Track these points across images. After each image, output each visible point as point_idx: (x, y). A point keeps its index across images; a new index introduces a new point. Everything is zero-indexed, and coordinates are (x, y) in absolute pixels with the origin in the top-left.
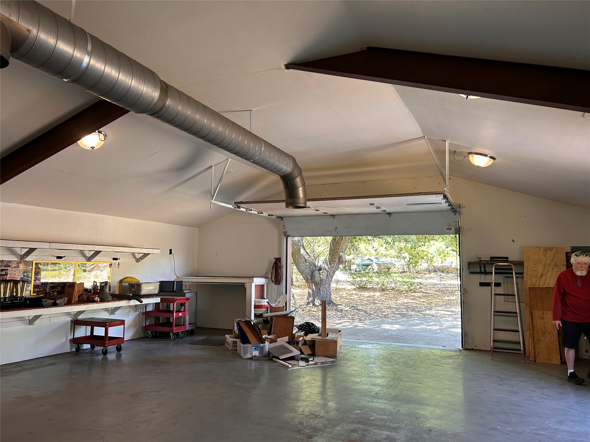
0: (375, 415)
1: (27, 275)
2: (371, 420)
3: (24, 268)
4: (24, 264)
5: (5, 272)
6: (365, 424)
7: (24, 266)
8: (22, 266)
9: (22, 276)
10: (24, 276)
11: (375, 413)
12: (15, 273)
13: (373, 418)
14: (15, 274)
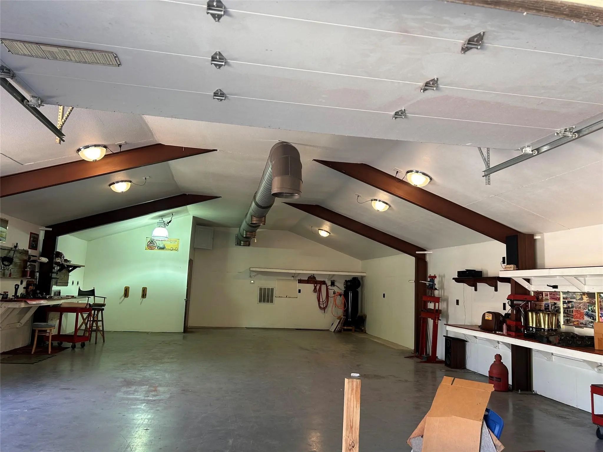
0: (142, 407)
1: (591, 308)
2: (144, 403)
3: (587, 301)
4: (587, 296)
5: (571, 304)
6: (149, 400)
7: (588, 299)
8: (586, 298)
9: (587, 310)
10: (589, 310)
11: (143, 409)
12: (579, 306)
13: (144, 405)
14: (580, 308)
